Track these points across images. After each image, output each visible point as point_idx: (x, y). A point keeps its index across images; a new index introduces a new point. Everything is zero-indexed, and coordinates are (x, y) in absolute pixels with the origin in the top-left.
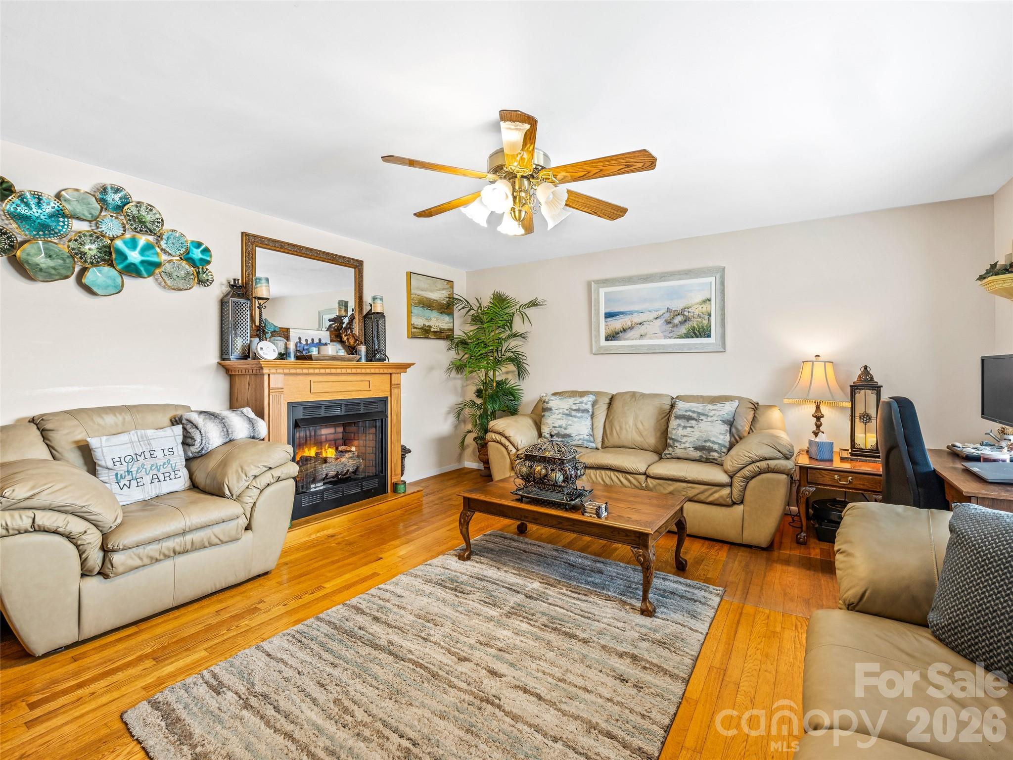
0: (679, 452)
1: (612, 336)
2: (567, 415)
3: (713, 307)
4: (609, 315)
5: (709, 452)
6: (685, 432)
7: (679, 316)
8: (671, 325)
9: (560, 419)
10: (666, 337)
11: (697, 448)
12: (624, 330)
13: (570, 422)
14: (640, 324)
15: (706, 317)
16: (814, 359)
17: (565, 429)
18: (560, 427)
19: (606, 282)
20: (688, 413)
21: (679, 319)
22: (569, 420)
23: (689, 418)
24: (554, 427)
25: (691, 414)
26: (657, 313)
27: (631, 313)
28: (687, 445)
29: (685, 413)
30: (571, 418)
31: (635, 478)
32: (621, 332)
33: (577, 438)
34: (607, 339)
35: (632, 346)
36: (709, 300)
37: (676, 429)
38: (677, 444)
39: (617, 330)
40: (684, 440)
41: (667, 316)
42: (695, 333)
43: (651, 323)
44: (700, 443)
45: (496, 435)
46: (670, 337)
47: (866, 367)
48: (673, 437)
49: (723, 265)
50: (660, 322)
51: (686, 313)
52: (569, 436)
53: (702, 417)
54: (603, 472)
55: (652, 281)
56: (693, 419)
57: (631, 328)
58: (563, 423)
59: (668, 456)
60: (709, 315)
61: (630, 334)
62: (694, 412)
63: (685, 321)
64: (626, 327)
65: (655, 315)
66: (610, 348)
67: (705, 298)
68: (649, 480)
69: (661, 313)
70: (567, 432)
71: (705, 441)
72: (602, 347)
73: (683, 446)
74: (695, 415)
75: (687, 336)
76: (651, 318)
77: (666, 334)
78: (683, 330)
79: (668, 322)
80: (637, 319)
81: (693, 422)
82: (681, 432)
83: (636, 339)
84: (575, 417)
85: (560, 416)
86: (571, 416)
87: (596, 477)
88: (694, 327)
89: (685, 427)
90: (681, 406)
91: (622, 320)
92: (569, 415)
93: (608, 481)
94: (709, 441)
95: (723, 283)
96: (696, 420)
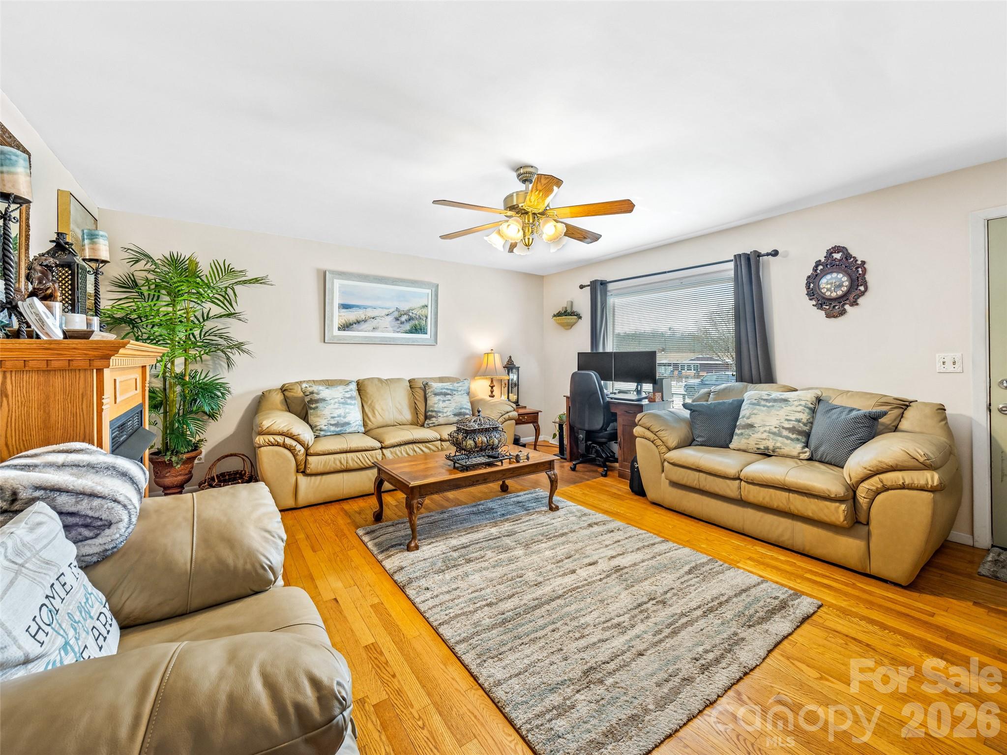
0: (441, 420)
1: (346, 327)
2: (343, 403)
3: (429, 312)
4: (345, 307)
5: (464, 416)
6: (445, 404)
7: (405, 316)
8: (399, 322)
9: (336, 409)
10: (395, 332)
11: (455, 415)
12: (358, 322)
13: (347, 411)
14: (373, 318)
15: (424, 319)
16: (490, 352)
17: (345, 417)
18: (339, 416)
19: (342, 275)
20: (444, 391)
21: (404, 318)
22: (346, 408)
23: (446, 394)
24: (333, 418)
25: (446, 391)
26: (389, 310)
27: (365, 308)
28: (448, 414)
29: (441, 391)
30: (347, 406)
31: (433, 445)
32: (355, 324)
33: (355, 424)
34: (339, 329)
35: (366, 337)
36: (427, 306)
37: (435, 402)
38: (440, 414)
39: (351, 322)
40: (445, 410)
41: (396, 314)
42: (416, 330)
43: (383, 318)
44: (457, 411)
45: (275, 437)
46: (398, 332)
47: (510, 357)
48: (436, 410)
49: (437, 283)
50: (390, 318)
51: (411, 314)
52: (348, 424)
53: (454, 393)
54: (406, 447)
55: (386, 283)
56: (449, 394)
57: (365, 321)
58: (341, 411)
59: (432, 425)
60: (427, 317)
61: (363, 326)
62: (447, 389)
63: (409, 320)
64: (360, 319)
65: (386, 312)
66: (344, 337)
67: (423, 304)
68: (443, 443)
69: (391, 311)
70: (346, 420)
71: (461, 409)
72: (335, 336)
73: (445, 415)
74: (449, 392)
75: (411, 332)
76: (383, 314)
77: (395, 329)
78: (408, 327)
79: (397, 319)
80: (370, 313)
81: (449, 397)
82: (441, 405)
83: (369, 331)
84: (351, 404)
85: (337, 406)
86: (348, 404)
87: (401, 453)
88: (416, 325)
89: (444, 401)
90: (436, 386)
91: (356, 313)
92: (345, 403)
93: (411, 453)
94: (463, 408)
95: (437, 295)
96: (451, 395)
